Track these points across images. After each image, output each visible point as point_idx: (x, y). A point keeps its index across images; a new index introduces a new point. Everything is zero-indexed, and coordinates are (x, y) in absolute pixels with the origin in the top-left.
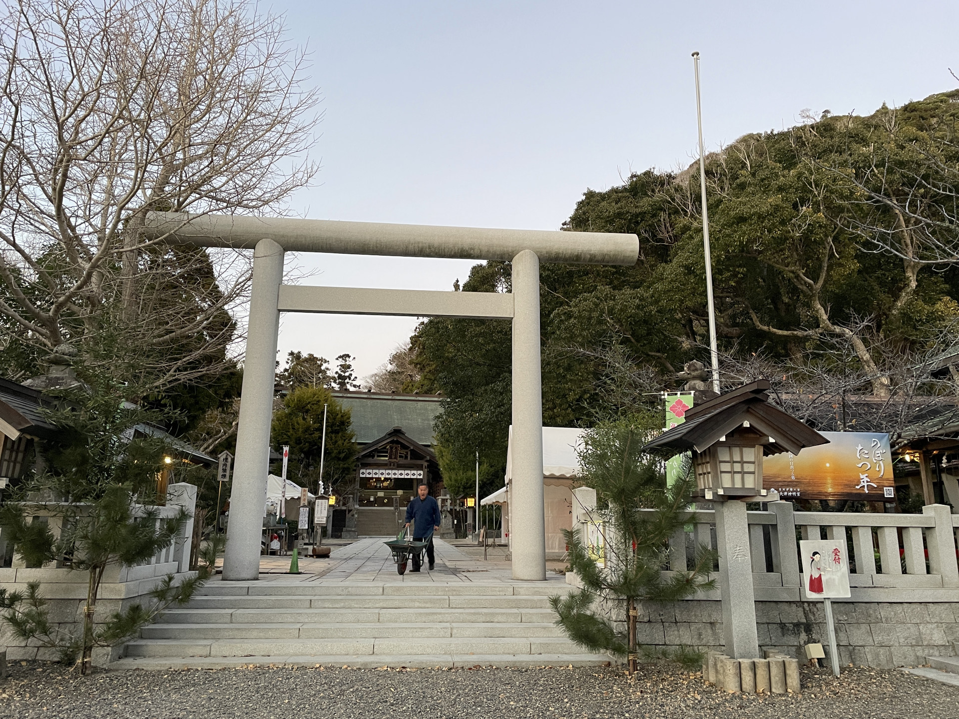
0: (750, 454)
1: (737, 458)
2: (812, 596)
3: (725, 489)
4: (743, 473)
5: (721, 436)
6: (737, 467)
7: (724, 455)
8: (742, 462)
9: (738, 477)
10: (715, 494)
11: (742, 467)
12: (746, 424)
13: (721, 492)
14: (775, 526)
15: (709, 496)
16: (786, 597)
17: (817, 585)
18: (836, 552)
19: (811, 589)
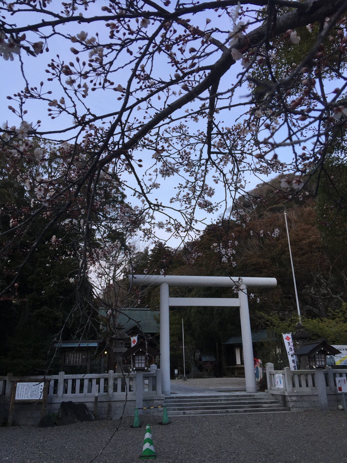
0: (323, 356)
1: (320, 357)
2: (339, 392)
4: (322, 361)
5: (317, 352)
6: (320, 360)
7: (317, 356)
8: (321, 358)
9: (320, 362)
10: (316, 367)
12: (322, 349)
13: (317, 366)
14: (327, 374)
15: (314, 367)
16: (332, 393)
17: (340, 389)
18: (344, 380)
19: (339, 390)
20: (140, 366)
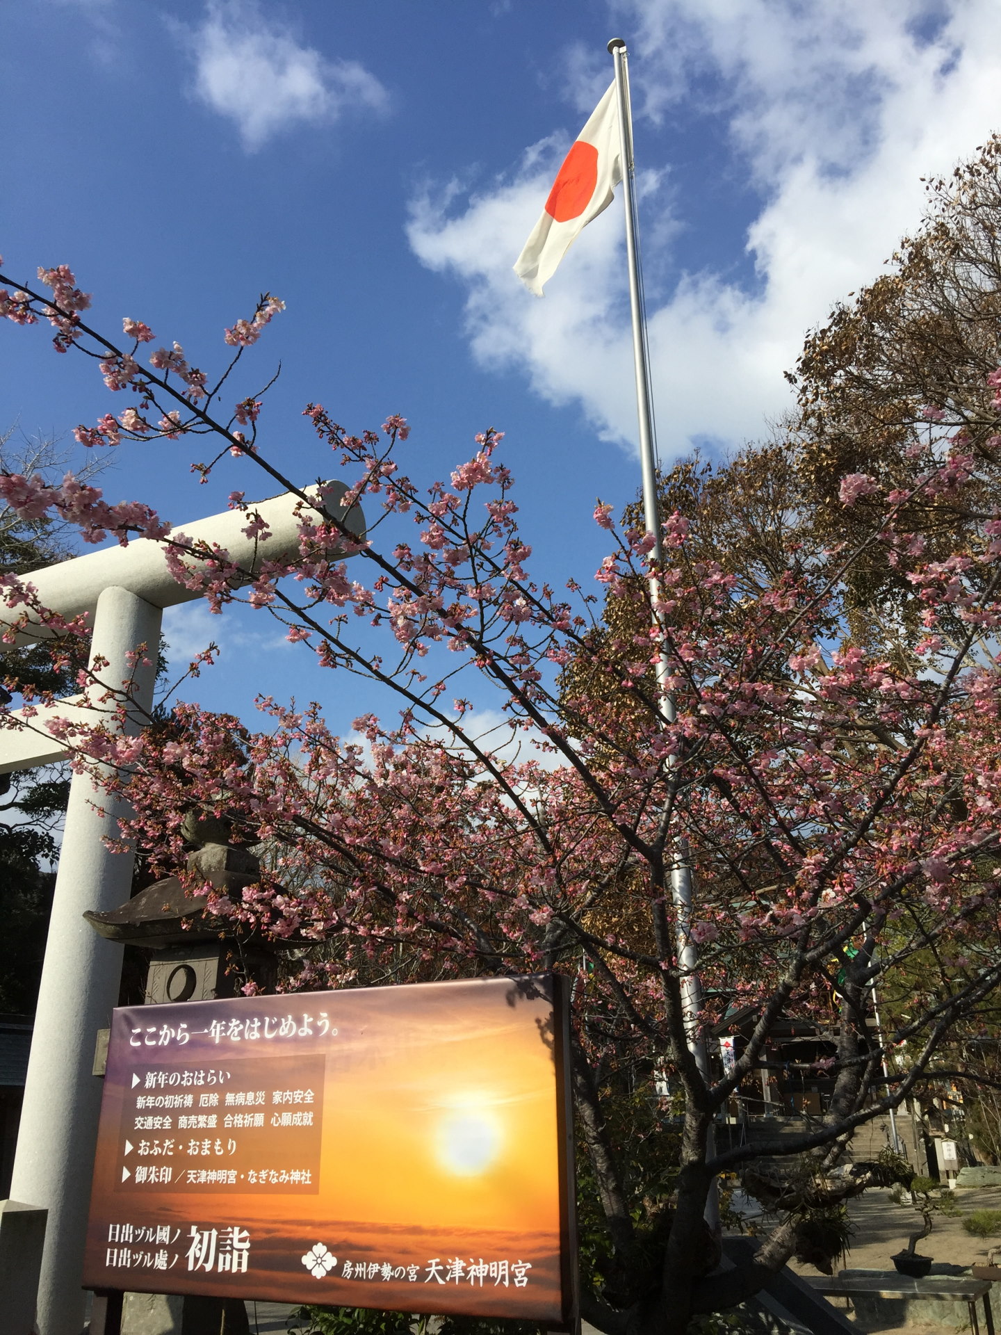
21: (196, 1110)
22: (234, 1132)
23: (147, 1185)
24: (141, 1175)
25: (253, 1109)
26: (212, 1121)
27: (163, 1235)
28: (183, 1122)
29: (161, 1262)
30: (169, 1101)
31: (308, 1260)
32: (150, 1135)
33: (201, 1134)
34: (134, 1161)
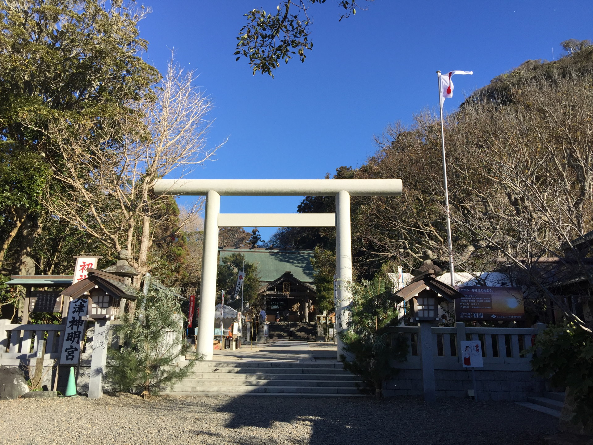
0: (432, 301)
1: (426, 303)
2: (465, 366)
3: (419, 317)
4: (428, 310)
5: (416, 294)
8: (428, 305)
9: (426, 312)
11: (428, 307)
12: (428, 288)
13: (417, 319)
14: (456, 334)
15: (412, 320)
17: (467, 361)
18: (477, 346)
19: (465, 364)
20: (99, 313)
21: (471, 299)
22: (478, 302)
23: (465, 308)
24: (464, 307)
25: (481, 300)
26: (475, 301)
27: (469, 314)
28: (470, 301)
29: (469, 317)
30: (467, 298)
31: (492, 316)
32: (465, 302)
33: (473, 302)
34: (462, 305)
